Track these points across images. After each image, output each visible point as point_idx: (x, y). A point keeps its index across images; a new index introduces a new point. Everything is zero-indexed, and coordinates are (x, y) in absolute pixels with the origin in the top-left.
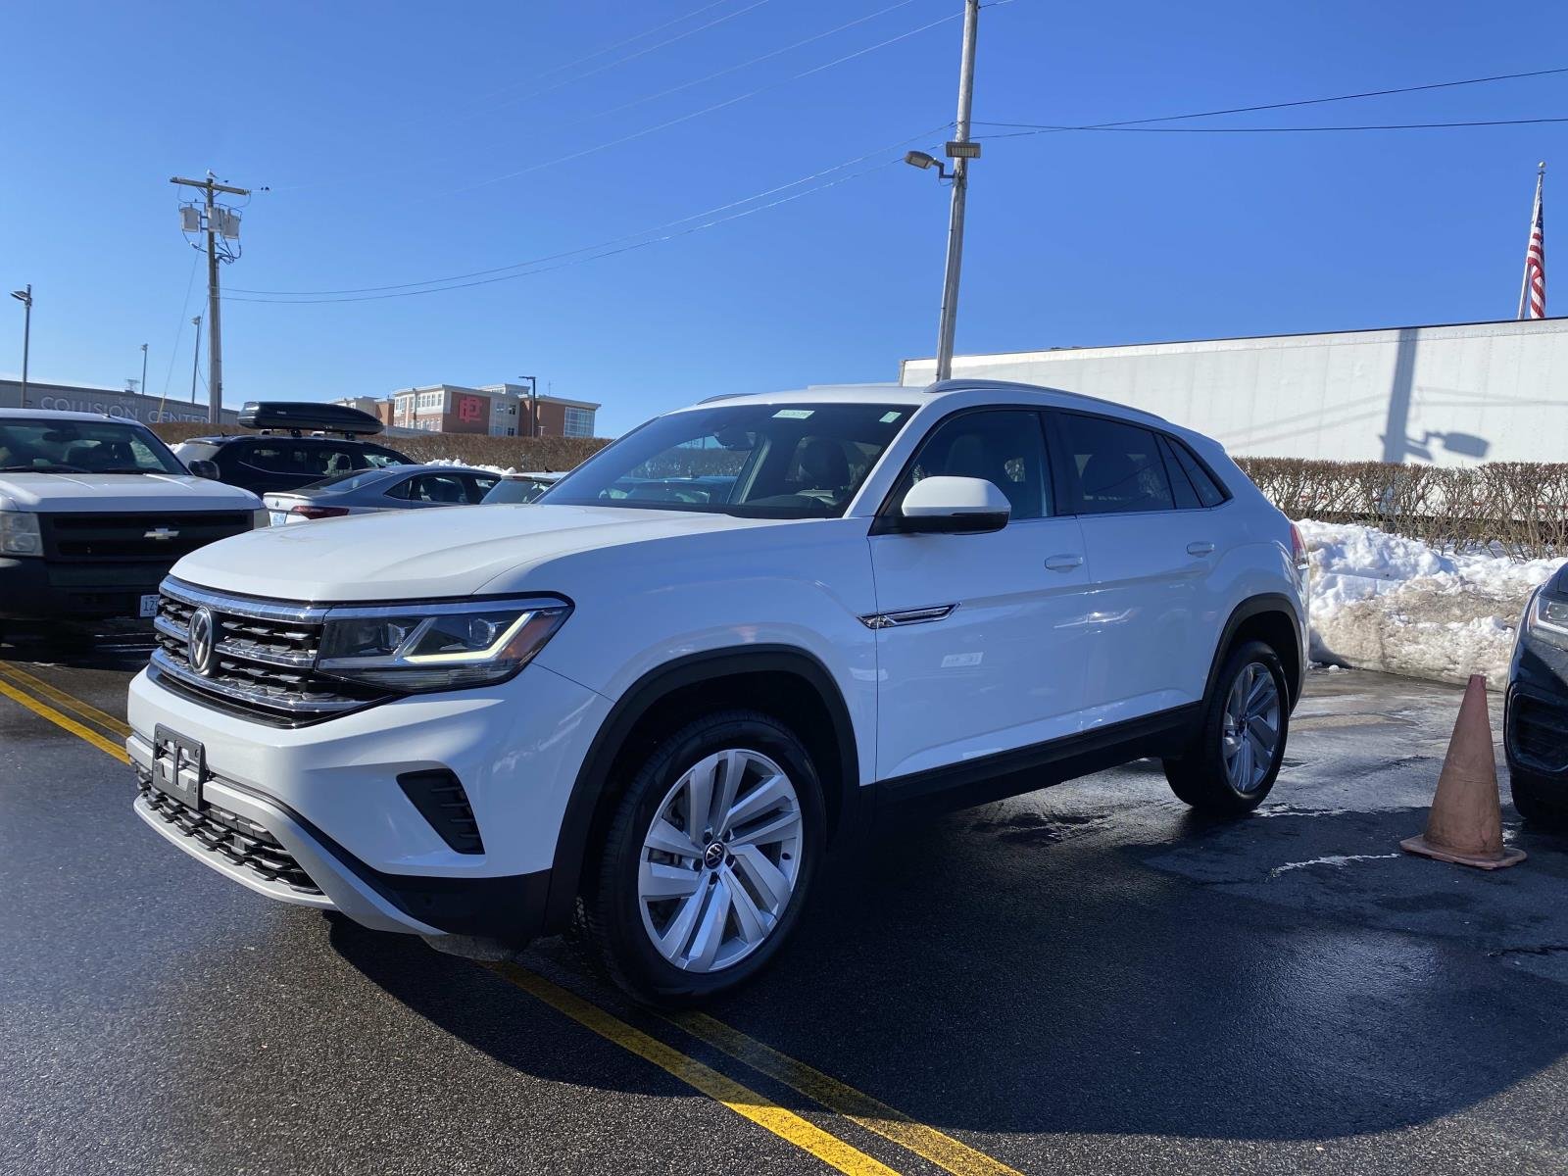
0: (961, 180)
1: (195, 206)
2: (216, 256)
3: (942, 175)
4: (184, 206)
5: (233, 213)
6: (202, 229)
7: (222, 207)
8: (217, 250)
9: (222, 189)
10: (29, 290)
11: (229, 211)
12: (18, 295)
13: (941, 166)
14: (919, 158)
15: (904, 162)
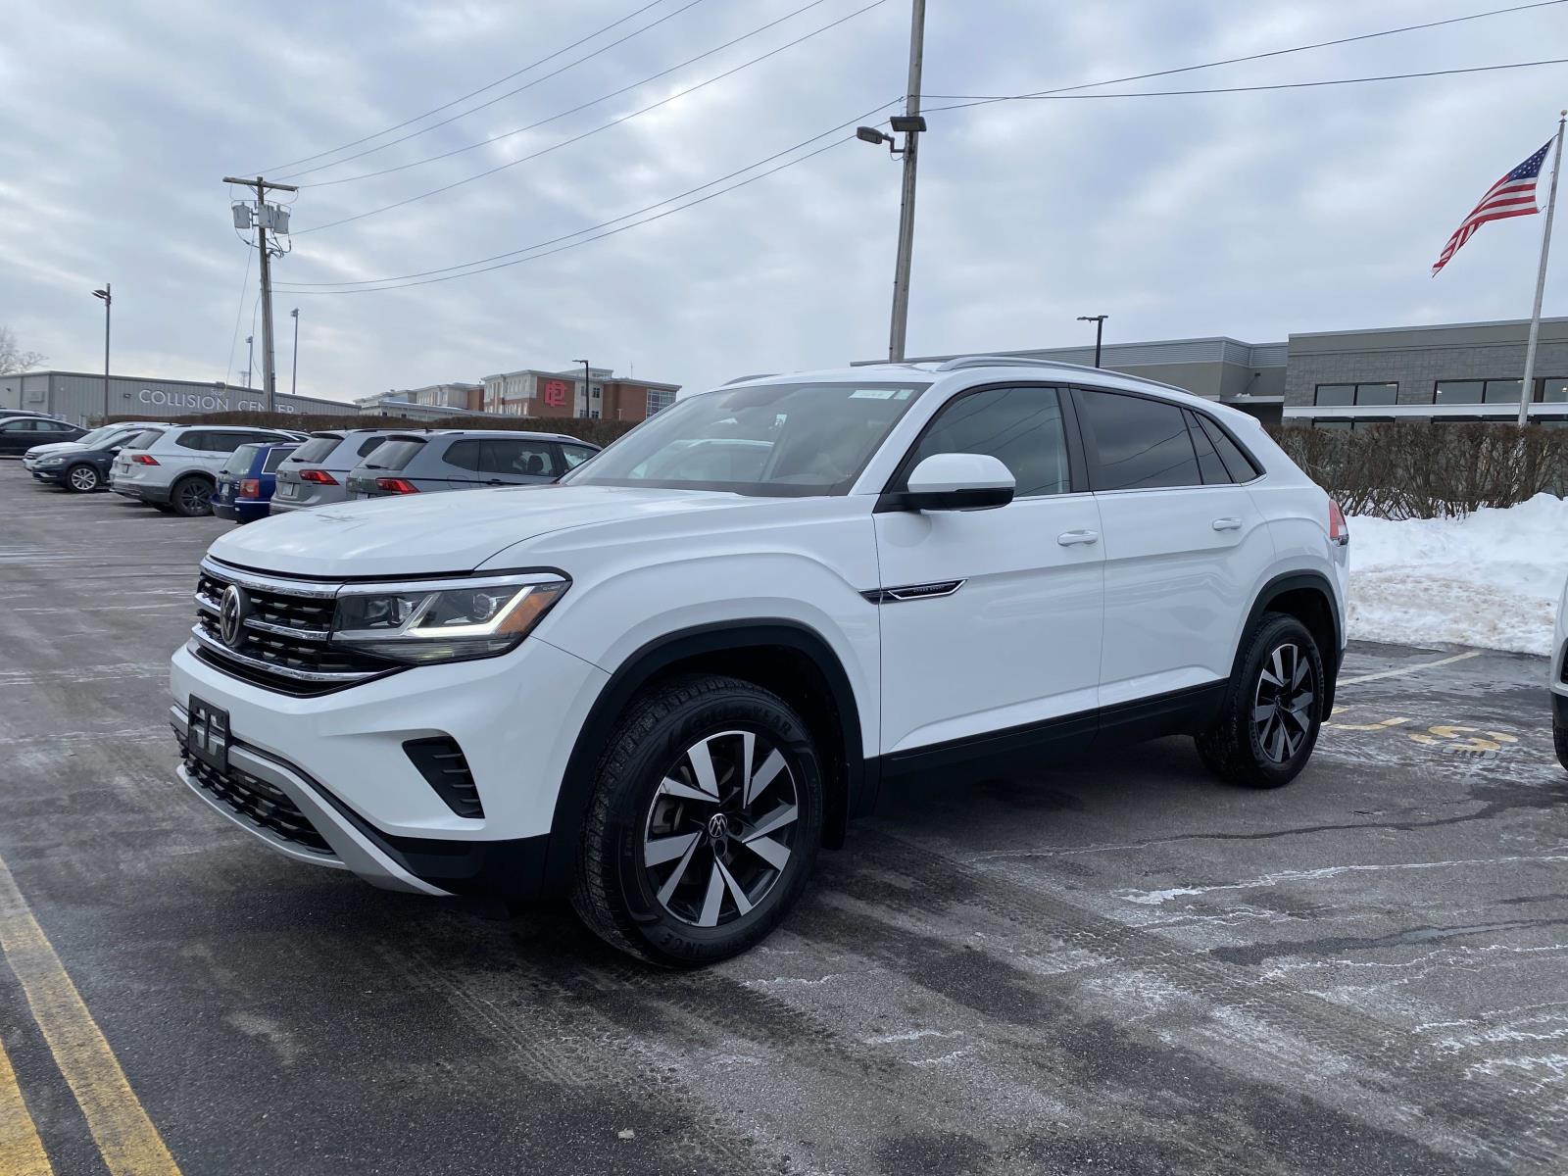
0: (911, 153)
1: (247, 204)
2: (268, 251)
3: (893, 150)
4: (235, 204)
5: (283, 209)
6: (253, 225)
7: (271, 204)
8: (268, 245)
9: (272, 187)
10: (109, 288)
11: (279, 207)
12: (100, 294)
13: (892, 141)
14: (869, 135)
15: (856, 138)
